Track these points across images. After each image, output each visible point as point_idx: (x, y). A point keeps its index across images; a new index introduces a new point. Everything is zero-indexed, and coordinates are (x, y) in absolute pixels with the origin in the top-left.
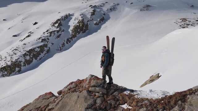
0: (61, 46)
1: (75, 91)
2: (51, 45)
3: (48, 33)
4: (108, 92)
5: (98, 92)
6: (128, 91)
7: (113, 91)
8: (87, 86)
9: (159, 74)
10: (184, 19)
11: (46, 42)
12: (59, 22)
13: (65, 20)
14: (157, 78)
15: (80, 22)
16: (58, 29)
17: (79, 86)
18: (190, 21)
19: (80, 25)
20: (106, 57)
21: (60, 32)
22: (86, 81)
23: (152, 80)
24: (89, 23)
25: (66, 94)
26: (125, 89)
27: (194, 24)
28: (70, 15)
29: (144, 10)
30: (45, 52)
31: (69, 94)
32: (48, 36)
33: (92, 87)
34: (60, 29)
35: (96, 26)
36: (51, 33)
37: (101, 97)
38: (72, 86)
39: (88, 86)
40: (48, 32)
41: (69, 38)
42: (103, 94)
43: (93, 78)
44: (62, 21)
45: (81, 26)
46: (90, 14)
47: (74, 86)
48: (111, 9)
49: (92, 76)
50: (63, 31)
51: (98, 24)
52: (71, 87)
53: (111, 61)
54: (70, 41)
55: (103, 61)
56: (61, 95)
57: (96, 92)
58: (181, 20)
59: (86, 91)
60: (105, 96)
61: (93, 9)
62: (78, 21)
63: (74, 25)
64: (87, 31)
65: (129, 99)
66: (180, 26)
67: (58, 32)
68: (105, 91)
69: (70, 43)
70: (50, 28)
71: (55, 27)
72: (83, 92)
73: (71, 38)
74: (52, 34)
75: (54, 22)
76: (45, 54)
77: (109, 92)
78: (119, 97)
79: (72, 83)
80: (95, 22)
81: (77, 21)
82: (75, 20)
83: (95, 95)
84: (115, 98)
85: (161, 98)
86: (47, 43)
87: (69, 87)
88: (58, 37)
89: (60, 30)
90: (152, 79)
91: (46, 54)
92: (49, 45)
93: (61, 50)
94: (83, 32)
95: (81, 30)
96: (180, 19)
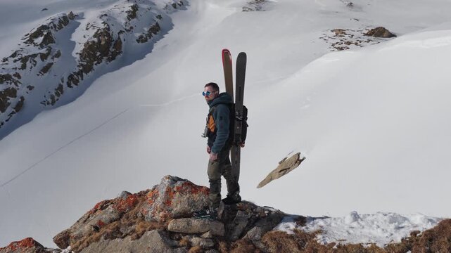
0: (54, 94)
1: (116, 234)
2: (28, 90)
3: (15, 61)
4: (229, 231)
5: (199, 235)
6: (290, 221)
7: (243, 225)
8: (159, 216)
9: (299, 154)
10: (339, 30)
11: (13, 84)
12: (45, 33)
13: (61, 27)
14: (297, 164)
15: (101, 33)
16: (44, 51)
17: (131, 214)
18: (352, 36)
19: (100, 41)
20: (221, 118)
21: (49, 57)
22: (155, 197)
23: (284, 169)
24: (122, 36)
25: (85, 244)
26: (280, 217)
27: (360, 42)
28: (72, 16)
29: (251, 10)
30: (9, 110)
31: (97, 244)
32: (16, 68)
33: (177, 217)
34: (50, 50)
35: (140, 44)
36: (24, 60)
37: (210, 248)
38: (105, 216)
39: (161, 214)
40: (16, 58)
41: (75, 73)
42: (215, 238)
43: (178, 189)
44: (53, 31)
45: (103, 43)
46: (126, 15)
47: (113, 216)
48: (174, 6)
49: (175, 180)
50: (58, 55)
51: (146, 40)
52: (103, 220)
53: (236, 132)
54: (76, 81)
55: (213, 130)
56: (69, 248)
57: (192, 235)
58: (334, 33)
59: (156, 232)
60: (222, 245)
61: (132, 4)
62: (96, 30)
63: (85, 41)
64: (119, 57)
65: (300, 248)
66: (333, 45)
67: (44, 57)
68: (219, 228)
69: (76, 85)
70: (21, 47)
71: (35, 45)
72: (146, 237)
73: (80, 73)
74: (28, 63)
75: (33, 32)
76: (10, 115)
77: (233, 229)
78: (265, 244)
79: (103, 206)
80: (137, 35)
81: (92, 32)
82: (87, 29)
83: (190, 245)
84: (255, 248)
85: (399, 241)
86: (15, 87)
87: (94, 221)
88: (46, 69)
89: (48, 54)
90: (283, 167)
91: (13, 113)
92: (22, 91)
93: (53, 103)
94: (110, 60)
95: (105, 52)
96: (332, 31)
